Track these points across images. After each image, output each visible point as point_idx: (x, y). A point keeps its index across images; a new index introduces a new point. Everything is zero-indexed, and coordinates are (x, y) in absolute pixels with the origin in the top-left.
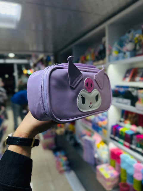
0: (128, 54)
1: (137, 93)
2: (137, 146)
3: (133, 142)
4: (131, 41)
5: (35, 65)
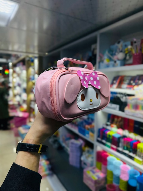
1: (126, 99)
2: (124, 149)
4: (121, 51)
5: (15, 66)
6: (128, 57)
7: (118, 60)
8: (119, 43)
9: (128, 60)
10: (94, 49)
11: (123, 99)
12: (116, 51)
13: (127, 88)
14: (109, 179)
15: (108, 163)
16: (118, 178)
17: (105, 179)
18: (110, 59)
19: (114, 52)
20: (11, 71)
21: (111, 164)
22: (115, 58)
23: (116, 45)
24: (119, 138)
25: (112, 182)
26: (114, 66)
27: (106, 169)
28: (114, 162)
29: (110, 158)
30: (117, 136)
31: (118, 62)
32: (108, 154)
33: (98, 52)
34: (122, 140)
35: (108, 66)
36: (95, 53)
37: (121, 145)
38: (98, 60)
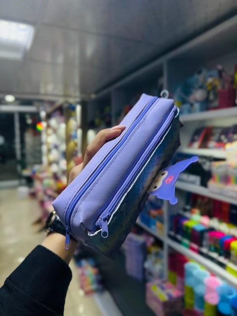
0: (197, 106)
1: (210, 166)
2: (210, 250)
3: (205, 243)
4: (201, 87)
5: (49, 116)
6: (212, 97)
9: (212, 101)
11: (206, 166)
13: (215, 147)
20: (44, 124)
23: (196, 76)
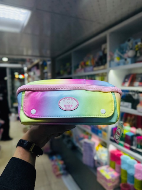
4: (131, 49)
5: (29, 70)
6: (138, 55)
7: (129, 57)
8: (129, 40)
9: (139, 57)
10: (105, 49)
11: (135, 97)
12: (126, 49)
13: (139, 86)
14: (123, 178)
15: (122, 162)
16: (133, 177)
17: (120, 178)
18: (121, 58)
19: (124, 50)
20: (26, 75)
21: (125, 163)
22: (125, 56)
23: (127, 43)
24: (132, 137)
25: (126, 181)
26: (124, 64)
27: (120, 168)
28: (128, 161)
29: (124, 157)
30: (130, 134)
31: (129, 60)
32: (121, 153)
33: (108, 52)
34: (135, 138)
35: (118, 64)
36: (105, 52)
37: (134, 143)
38: (108, 59)
